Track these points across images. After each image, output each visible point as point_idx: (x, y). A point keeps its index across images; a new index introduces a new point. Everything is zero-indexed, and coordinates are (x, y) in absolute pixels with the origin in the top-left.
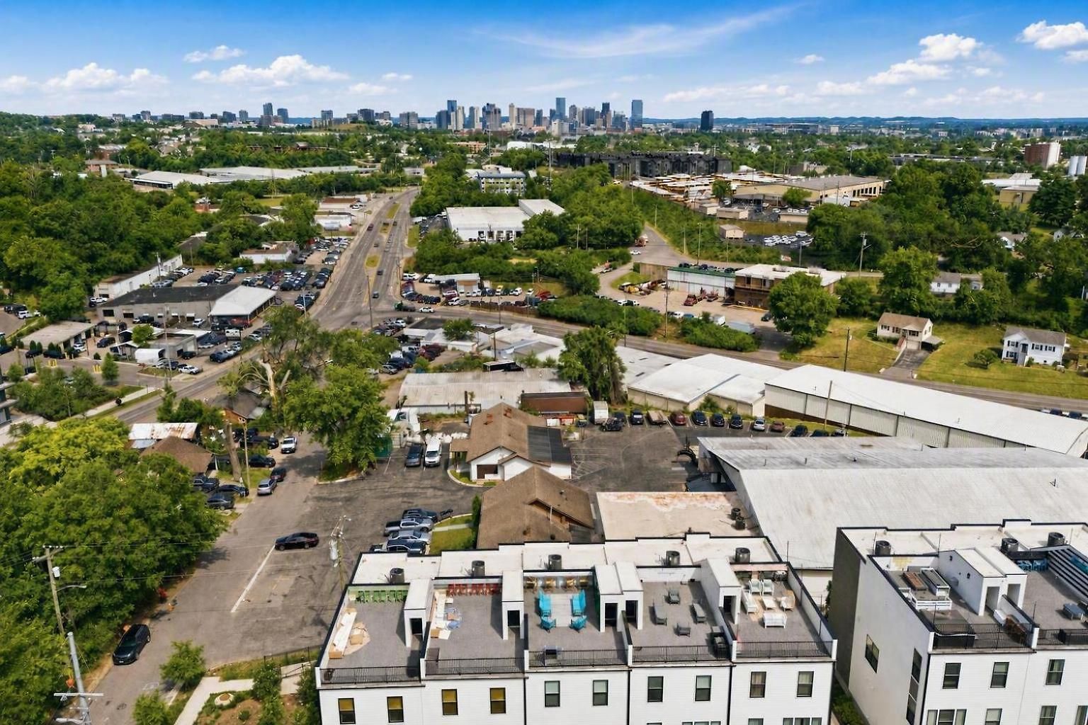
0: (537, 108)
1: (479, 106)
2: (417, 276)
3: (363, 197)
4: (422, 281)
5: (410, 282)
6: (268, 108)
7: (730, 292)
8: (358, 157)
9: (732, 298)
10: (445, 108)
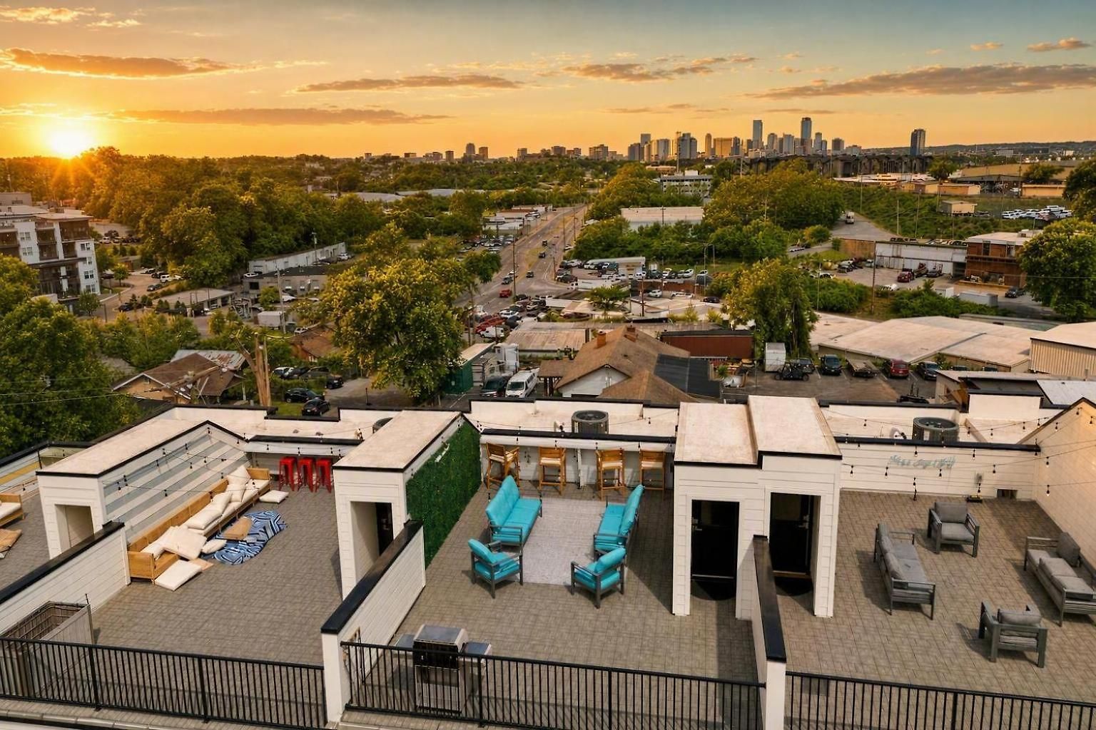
0: (733, 137)
1: (673, 137)
2: (576, 262)
3: (541, 209)
4: (581, 267)
5: (568, 267)
6: (470, 147)
7: (958, 265)
8: (544, 181)
9: (960, 273)
10: (639, 141)
